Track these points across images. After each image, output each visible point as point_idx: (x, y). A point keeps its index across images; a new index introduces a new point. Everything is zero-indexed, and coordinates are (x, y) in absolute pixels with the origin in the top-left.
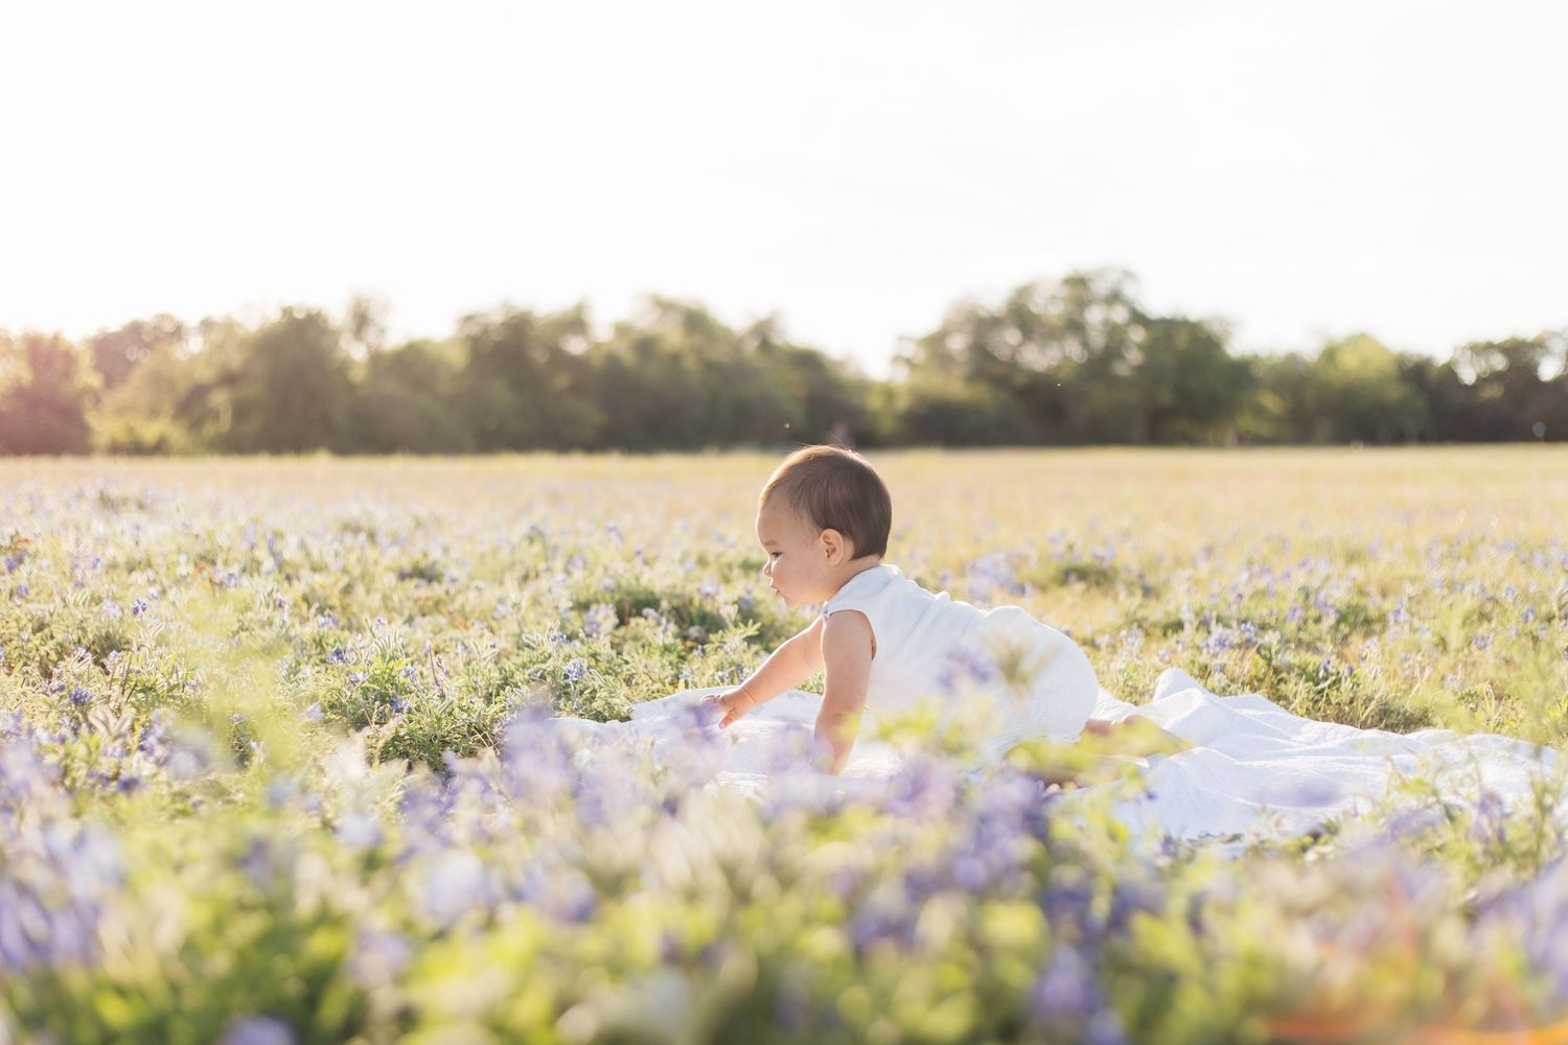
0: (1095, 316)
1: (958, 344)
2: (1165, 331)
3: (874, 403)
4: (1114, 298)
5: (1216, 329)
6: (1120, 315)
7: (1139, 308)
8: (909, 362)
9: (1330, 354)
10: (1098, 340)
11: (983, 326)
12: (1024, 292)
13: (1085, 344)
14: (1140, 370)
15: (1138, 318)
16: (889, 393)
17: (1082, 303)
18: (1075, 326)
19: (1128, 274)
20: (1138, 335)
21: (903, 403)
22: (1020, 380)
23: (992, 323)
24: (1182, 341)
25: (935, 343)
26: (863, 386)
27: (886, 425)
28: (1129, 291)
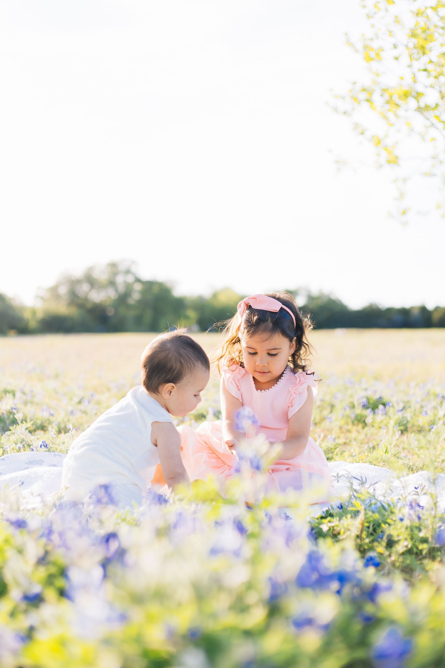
0: (120, 280)
1: (63, 290)
2: (149, 285)
3: (27, 315)
4: (128, 272)
5: (169, 285)
6: (130, 279)
7: (138, 277)
8: (42, 298)
9: (215, 296)
10: (121, 289)
11: (74, 283)
12: (91, 269)
13: (116, 290)
14: (140, 302)
15: (138, 280)
16: (34, 312)
17: (115, 274)
18: (112, 283)
19: (133, 262)
20: (138, 287)
21: (40, 315)
22: (89, 306)
23: (78, 282)
24: (156, 289)
25: (54, 290)
26: (23, 308)
27: (33, 324)
28: (134, 269)
